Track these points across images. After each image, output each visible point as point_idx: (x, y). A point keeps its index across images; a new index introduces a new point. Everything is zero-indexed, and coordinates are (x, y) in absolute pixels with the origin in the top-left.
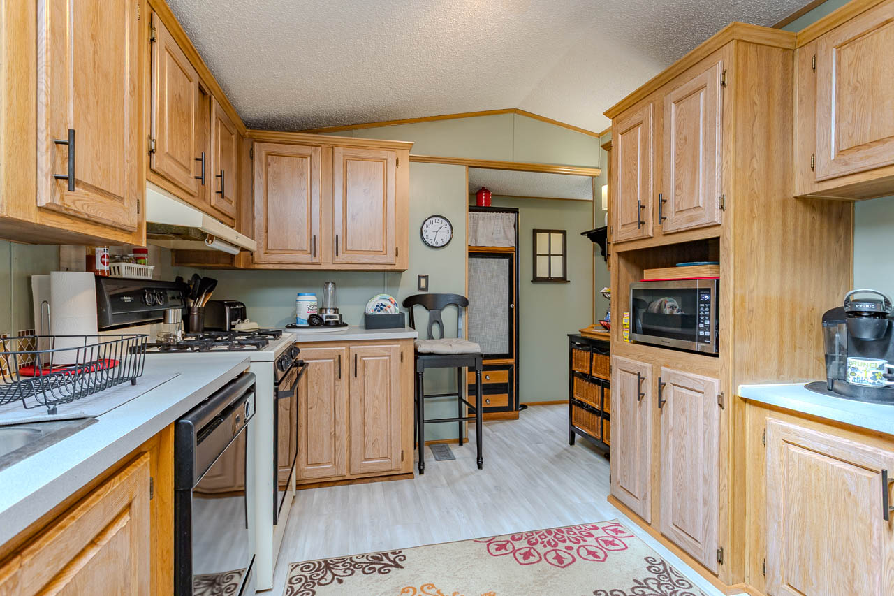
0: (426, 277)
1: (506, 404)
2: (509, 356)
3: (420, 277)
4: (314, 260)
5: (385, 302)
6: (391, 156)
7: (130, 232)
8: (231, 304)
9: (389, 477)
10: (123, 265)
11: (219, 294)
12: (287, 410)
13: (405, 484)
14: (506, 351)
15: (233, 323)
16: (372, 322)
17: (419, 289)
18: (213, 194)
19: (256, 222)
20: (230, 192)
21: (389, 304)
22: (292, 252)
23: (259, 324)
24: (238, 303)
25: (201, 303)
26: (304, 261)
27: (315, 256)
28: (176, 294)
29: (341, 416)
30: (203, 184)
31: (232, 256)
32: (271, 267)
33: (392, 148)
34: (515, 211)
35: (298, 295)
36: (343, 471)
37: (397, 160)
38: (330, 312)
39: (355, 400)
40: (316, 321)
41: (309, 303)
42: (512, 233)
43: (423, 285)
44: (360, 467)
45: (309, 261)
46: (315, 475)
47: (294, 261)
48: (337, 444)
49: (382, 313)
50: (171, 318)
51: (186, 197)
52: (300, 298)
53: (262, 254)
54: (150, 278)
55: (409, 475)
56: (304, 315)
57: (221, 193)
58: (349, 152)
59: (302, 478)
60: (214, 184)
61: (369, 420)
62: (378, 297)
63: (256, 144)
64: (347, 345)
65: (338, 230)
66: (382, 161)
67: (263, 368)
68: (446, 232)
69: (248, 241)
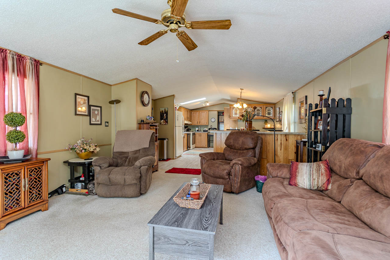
0: (212, 126)
4: (198, 124)
11: (188, 128)
15: (190, 130)
16: (204, 131)
19: (192, 121)
20: (190, 118)
23: (192, 131)
24: (190, 128)
29: (200, 141)
32: (193, 125)
38: (200, 130)
39: (201, 139)
40: (198, 131)
44: (201, 146)
47: (196, 124)
48: (199, 143)
52: (196, 128)
55: (206, 148)
56: (197, 130)
58: (201, 112)
61: (202, 141)
62: (205, 128)
63: (192, 112)
64: (200, 133)
65: (200, 121)
66: (205, 113)
67: (191, 133)
68: (214, 120)
69: (191, 123)
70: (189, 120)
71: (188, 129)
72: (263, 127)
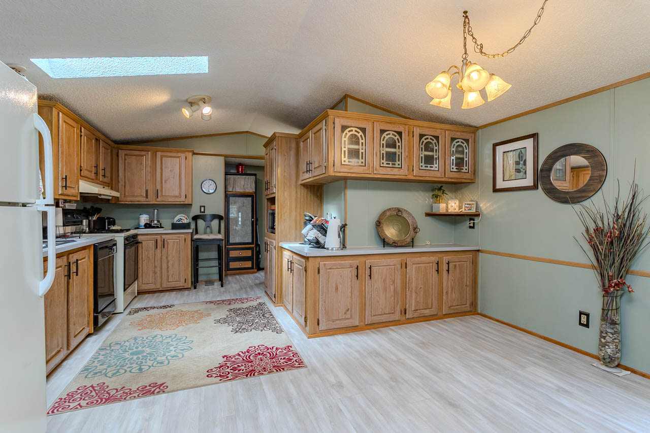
0: (204, 207)
1: (251, 266)
2: (252, 243)
3: (201, 207)
4: (147, 200)
5: (182, 218)
6: (183, 156)
7: (75, 196)
8: (109, 218)
9: (180, 290)
10: (67, 204)
11: (103, 214)
12: (133, 261)
13: (186, 293)
14: (250, 241)
15: (109, 227)
16: (175, 226)
17: (201, 212)
18: (101, 176)
19: (120, 184)
20: (108, 174)
21: (184, 218)
22: (137, 196)
23: (121, 227)
24: (112, 218)
25: (95, 218)
26: (143, 200)
27: (147, 198)
28: (84, 214)
29: (158, 264)
30: (97, 175)
31: (109, 200)
32: (127, 203)
33: (183, 152)
34: (255, 175)
35: (140, 215)
36: (158, 287)
37: (186, 157)
38: (156, 222)
39: (164, 257)
40: (147, 226)
41: (145, 218)
42: (254, 185)
43: (202, 210)
44: (166, 285)
45: (145, 200)
46: (146, 288)
47: (138, 200)
48: (156, 275)
49: (180, 222)
50: (84, 223)
51: (91, 180)
52: (141, 216)
53: (122, 197)
54: (75, 208)
55: (188, 289)
56: (142, 223)
57: (104, 176)
58: (163, 154)
59: (140, 289)
60: (101, 173)
61: (170, 265)
62: (179, 215)
63: (120, 151)
64: (160, 235)
65: (158, 187)
66: (179, 157)
67: (120, 239)
68: (213, 186)
69: (116, 194)
70: (107, 180)
71: (101, 221)
72: (429, 211)
